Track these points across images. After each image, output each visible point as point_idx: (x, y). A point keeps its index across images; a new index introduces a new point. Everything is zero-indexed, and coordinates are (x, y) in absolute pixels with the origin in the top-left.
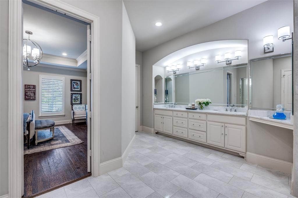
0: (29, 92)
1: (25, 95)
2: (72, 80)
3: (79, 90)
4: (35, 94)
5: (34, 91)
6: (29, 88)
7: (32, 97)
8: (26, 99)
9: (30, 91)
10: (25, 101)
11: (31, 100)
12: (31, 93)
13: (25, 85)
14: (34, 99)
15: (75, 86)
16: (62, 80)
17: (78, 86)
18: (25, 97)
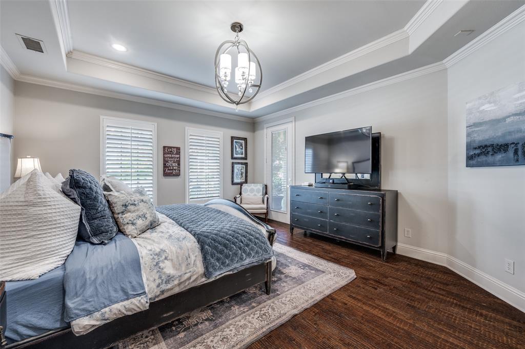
0: (171, 161)
1: (165, 166)
2: (233, 138)
3: (243, 156)
4: (179, 164)
5: (178, 158)
6: (171, 153)
7: (175, 170)
8: (166, 174)
9: (172, 158)
10: (163, 177)
11: (174, 175)
12: (174, 162)
13: (164, 147)
14: (178, 175)
15: (237, 150)
16: (219, 138)
17: (242, 149)
18: (164, 171)
